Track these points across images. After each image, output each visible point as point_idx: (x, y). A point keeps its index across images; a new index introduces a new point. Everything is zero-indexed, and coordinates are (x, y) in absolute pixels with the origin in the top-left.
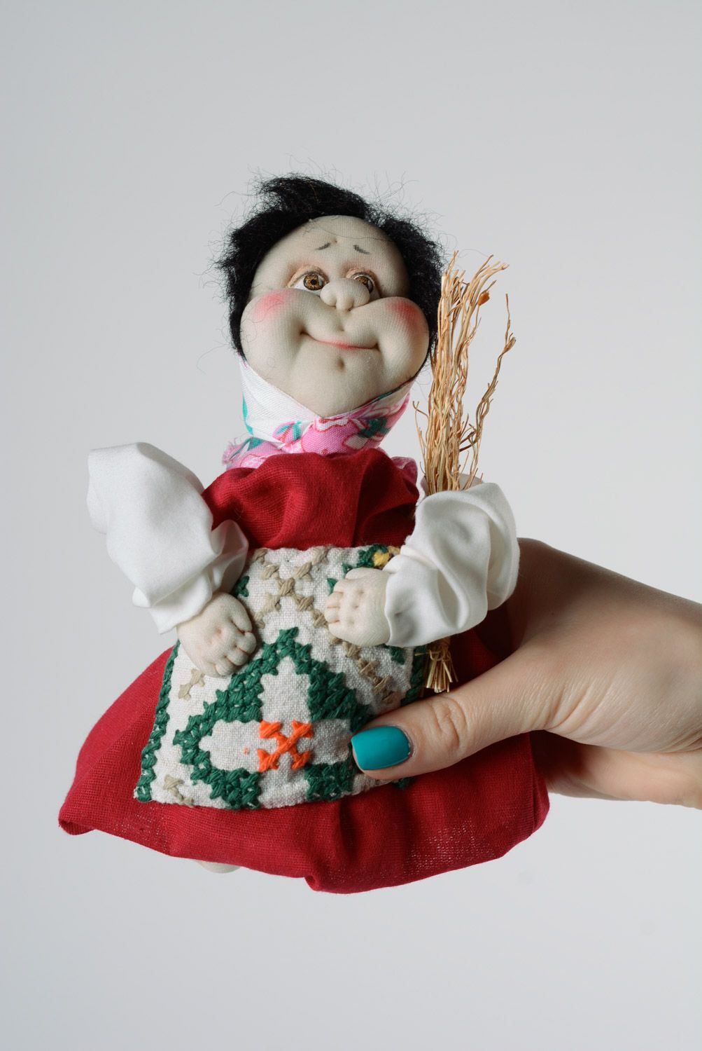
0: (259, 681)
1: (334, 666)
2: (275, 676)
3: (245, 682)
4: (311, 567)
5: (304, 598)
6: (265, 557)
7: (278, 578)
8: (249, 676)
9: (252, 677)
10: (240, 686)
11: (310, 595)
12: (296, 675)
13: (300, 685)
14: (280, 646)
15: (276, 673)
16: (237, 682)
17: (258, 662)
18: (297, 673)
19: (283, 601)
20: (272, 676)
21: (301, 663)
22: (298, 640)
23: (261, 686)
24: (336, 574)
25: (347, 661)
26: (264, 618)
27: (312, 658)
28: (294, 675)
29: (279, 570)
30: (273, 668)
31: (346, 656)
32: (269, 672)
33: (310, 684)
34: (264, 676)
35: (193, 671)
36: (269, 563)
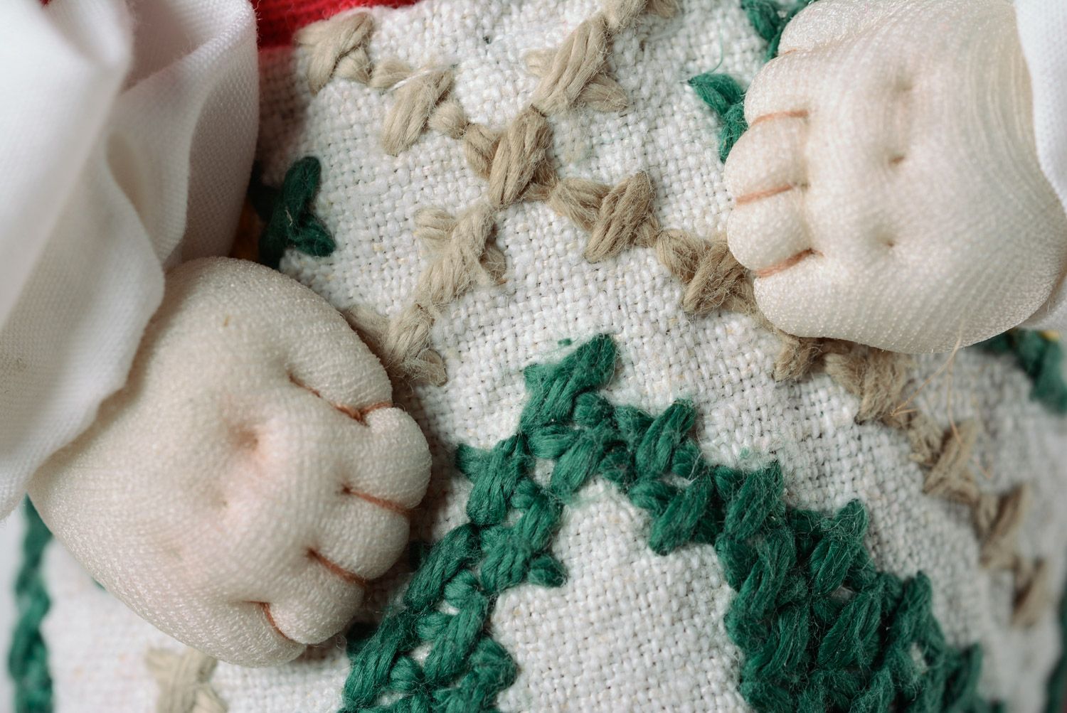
0: (485, 631)
1: (819, 477)
2: (554, 590)
3: (421, 655)
4: (609, 38)
5: (606, 190)
6: (374, 45)
7: (462, 127)
8: (434, 619)
9: (448, 619)
10: (402, 672)
11: (636, 167)
12: (656, 559)
13: (683, 606)
14: (544, 443)
15: (555, 576)
16: (387, 657)
17: (460, 542)
18: (660, 550)
19: (514, 228)
20: (541, 591)
21: (663, 498)
22: (623, 395)
23: (501, 652)
24: (727, 51)
25: (866, 442)
26: (436, 332)
27: (713, 459)
28: (648, 561)
29: (460, 90)
30: (536, 555)
31: (859, 421)
32: (523, 578)
33: (727, 589)
34: (506, 603)
35: (153, 659)
36: (397, 70)
